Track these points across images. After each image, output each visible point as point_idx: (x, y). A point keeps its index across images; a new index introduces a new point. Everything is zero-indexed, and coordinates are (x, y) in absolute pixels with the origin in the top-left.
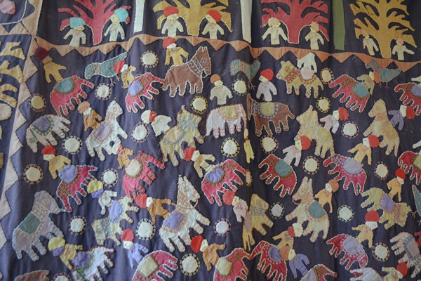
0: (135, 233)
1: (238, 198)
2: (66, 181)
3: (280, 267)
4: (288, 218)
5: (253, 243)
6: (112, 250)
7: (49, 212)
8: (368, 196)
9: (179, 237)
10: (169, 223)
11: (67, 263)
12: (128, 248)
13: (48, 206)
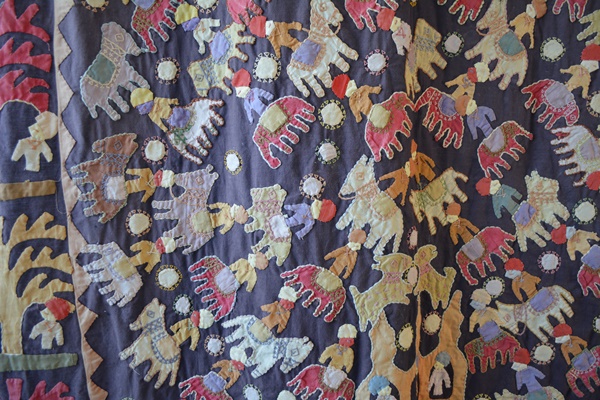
0: (251, 75)
1: (399, 19)
2: (142, 6)
3: (454, 125)
4: (469, 55)
5: (419, 89)
6: (220, 103)
7: (125, 53)
8: (589, 23)
9: (315, 77)
10: (300, 58)
11: (159, 124)
12: (244, 97)
13: (123, 44)
